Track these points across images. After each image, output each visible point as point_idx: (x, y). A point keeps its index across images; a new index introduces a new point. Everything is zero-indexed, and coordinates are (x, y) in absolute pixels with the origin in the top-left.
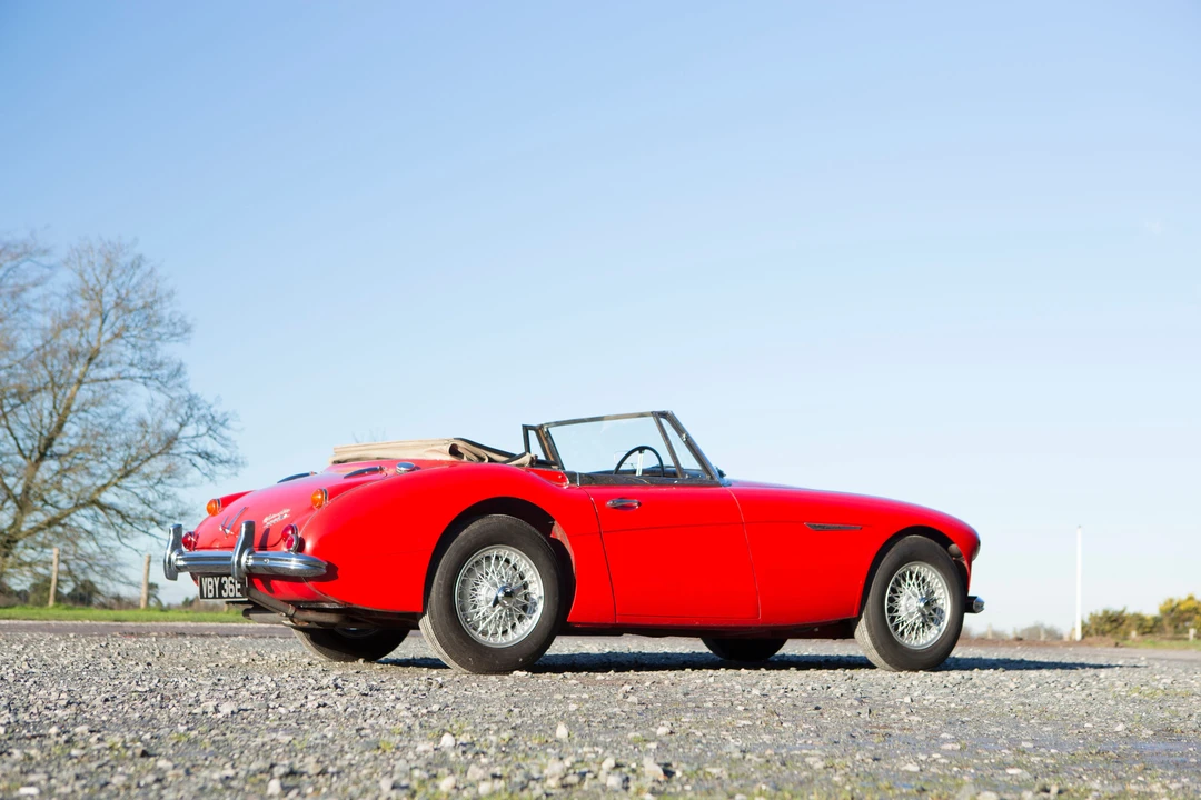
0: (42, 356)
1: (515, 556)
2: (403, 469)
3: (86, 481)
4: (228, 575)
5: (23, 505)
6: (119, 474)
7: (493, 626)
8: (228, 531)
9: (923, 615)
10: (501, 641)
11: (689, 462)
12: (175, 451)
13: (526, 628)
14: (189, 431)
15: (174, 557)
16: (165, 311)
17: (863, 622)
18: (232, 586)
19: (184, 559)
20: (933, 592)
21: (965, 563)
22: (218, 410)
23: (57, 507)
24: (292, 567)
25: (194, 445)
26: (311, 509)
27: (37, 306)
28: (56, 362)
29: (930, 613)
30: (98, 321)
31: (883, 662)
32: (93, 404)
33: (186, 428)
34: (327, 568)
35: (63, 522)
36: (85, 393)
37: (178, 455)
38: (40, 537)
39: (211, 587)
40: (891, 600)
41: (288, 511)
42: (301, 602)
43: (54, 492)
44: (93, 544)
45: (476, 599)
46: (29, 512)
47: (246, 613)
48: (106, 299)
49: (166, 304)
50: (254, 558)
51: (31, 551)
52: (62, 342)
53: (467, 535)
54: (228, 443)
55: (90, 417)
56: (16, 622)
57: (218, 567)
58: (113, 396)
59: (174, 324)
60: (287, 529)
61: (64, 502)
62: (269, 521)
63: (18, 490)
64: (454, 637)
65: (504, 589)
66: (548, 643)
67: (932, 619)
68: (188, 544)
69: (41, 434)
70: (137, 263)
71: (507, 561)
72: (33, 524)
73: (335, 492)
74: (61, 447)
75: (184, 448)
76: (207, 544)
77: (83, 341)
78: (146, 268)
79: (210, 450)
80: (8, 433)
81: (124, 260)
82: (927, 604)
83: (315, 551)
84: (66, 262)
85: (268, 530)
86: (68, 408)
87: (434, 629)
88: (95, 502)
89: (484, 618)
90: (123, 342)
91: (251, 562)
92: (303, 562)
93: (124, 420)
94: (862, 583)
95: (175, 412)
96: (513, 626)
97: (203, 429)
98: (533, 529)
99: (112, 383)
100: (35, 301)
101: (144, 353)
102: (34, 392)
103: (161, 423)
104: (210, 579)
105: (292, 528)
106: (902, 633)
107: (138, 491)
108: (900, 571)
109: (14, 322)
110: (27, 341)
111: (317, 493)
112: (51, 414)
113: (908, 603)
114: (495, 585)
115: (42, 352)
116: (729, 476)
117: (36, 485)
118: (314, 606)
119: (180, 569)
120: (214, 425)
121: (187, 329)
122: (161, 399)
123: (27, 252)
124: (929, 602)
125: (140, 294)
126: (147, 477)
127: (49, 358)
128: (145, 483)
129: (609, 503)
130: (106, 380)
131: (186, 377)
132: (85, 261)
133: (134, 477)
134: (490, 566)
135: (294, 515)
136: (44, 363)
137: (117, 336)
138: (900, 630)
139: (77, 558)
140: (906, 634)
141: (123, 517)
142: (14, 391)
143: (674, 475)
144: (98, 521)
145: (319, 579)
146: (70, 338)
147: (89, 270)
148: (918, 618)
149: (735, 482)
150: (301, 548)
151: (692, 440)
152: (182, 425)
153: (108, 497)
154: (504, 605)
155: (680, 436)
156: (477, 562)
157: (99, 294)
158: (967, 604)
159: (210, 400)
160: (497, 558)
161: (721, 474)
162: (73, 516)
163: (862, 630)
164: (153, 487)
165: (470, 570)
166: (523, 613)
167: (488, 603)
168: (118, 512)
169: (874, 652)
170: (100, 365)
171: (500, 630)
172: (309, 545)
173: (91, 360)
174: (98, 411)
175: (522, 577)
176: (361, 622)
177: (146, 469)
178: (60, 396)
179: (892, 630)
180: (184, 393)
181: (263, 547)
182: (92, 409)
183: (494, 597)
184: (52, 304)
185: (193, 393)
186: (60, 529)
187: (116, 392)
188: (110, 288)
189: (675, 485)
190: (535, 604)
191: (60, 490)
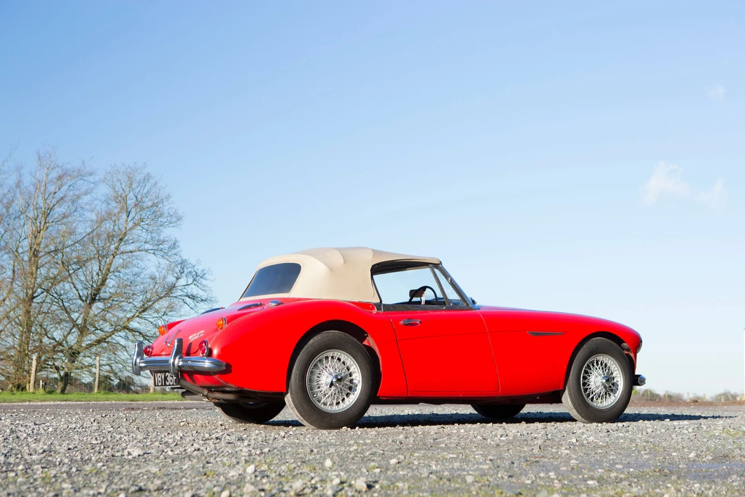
0: (91, 237)
1: (344, 356)
2: (273, 304)
3: (121, 315)
4: (168, 372)
5: (83, 330)
6: (140, 310)
7: (330, 400)
8: (169, 345)
9: (605, 387)
10: (335, 409)
11: (452, 295)
12: (174, 295)
13: (351, 401)
14: (182, 282)
15: (138, 361)
16: (166, 208)
17: (567, 392)
18: (171, 378)
19: (144, 362)
20: (612, 374)
21: (632, 355)
22: (199, 268)
23: (103, 331)
24: (206, 366)
25: (185, 290)
26: (217, 330)
27: (87, 207)
28: (100, 242)
29: (610, 386)
30: (124, 216)
31: (580, 417)
32: (123, 267)
33: (180, 280)
34: (226, 366)
35: (107, 340)
36: (118, 261)
37: (175, 297)
38: (94, 349)
39: (160, 379)
40: (585, 378)
41: (203, 332)
42: (212, 387)
43: (101, 322)
44: (125, 353)
45: (320, 383)
46: (87, 335)
47: (183, 394)
48: (129, 202)
49: (166, 203)
50: (182, 361)
51: (89, 359)
52: (103, 229)
53: (313, 343)
54: (206, 288)
55: (121, 275)
56: (70, 403)
57: (162, 366)
58: (135, 262)
59: (171, 216)
60: (202, 343)
61: (107, 327)
62: (193, 338)
63: (80, 321)
64: (305, 406)
65: (336, 377)
66: (365, 409)
67: (612, 390)
68: (148, 353)
69: (92, 286)
70: (147, 178)
71: (339, 359)
72: (89, 342)
73: (231, 319)
74: (105, 294)
75: (179, 293)
76: (158, 353)
77: (116, 228)
78: (152, 181)
79: (195, 293)
80: (72, 286)
81: (139, 177)
82: (607, 381)
83: (219, 356)
84: (104, 181)
85: (191, 344)
86: (109, 270)
87: (293, 401)
88: (126, 328)
89: (325, 395)
90: (139, 228)
91: (181, 363)
92: (212, 363)
93: (142, 276)
94: (565, 367)
95: (173, 270)
96: (343, 400)
97: (190, 281)
98: (355, 339)
99: (135, 254)
100: (86, 204)
101: (154, 235)
102: (87, 261)
103: (165, 277)
104: (159, 374)
105: (205, 342)
106: (592, 399)
107: (152, 320)
108: (590, 360)
109: (74, 217)
110: (82, 229)
111: (220, 320)
112: (98, 274)
113: (596, 380)
114: (331, 374)
115: (91, 235)
116: (479, 303)
117: (90, 318)
118: (220, 389)
119: (141, 369)
120: (197, 277)
121: (179, 219)
122: (164, 262)
123: (80, 175)
124: (609, 379)
125: (149, 198)
126: (157, 311)
127: (95, 240)
128: (156, 315)
129: (402, 322)
130: (131, 252)
131: (179, 249)
132: (115, 179)
133: (150, 312)
134: (328, 362)
135: (206, 334)
136: (92, 242)
137: (136, 225)
138: (590, 397)
139: (117, 363)
140: (595, 400)
141: (143, 336)
142: (76, 260)
143: (444, 303)
144: (128, 339)
145: (220, 373)
146: (108, 226)
147: (118, 184)
148: (602, 389)
149: (482, 307)
150: (210, 354)
151: (454, 281)
152: (178, 279)
153: (134, 324)
154: (336, 386)
155: (447, 279)
156: (320, 360)
157: (125, 199)
158: (634, 380)
159: (194, 262)
160: (332, 357)
161: (474, 302)
162: (113, 336)
163: (566, 397)
164: (161, 317)
165: (316, 365)
166: (349, 391)
167: (327, 385)
168: (140, 333)
169: (574, 410)
170: (127, 243)
171: (335, 402)
172: (215, 352)
173: (121, 240)
174: (126, 271)
175: (348, 369)
176: (254, 399)
177: (157, 306)
178: (103, 263)
179: (585, 397)
180: (178, 258)
181: (188, 354)
182: (123, 270)
183: (330, 382)
184: (96, 206)
185: (184, 258)
186: (106, 345)
187: (137, 259)
188: (131, 195)
189: (444, 310)
190: (357, 386)
191: (105, 320)
